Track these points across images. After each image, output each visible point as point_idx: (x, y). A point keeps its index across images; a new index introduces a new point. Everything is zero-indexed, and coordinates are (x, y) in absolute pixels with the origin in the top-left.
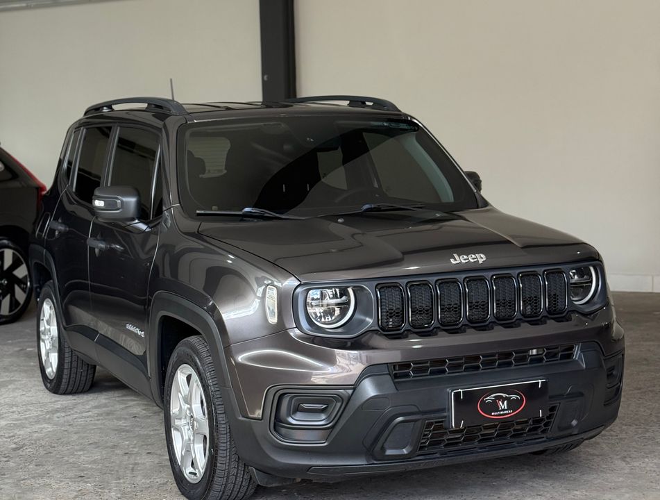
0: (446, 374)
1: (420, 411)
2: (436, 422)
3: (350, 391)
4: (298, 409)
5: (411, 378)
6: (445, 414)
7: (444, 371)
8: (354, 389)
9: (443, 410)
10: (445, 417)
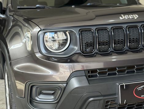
0: (117, 75)
1: (102, 95)
2: (111, 101)
3: (65, 85)
4: (41, 93)
5: (98, 78)
6: (116, 96)
7: (115, 74)
8: (67, 84)
9: (115, 94)
10: (116, 98)
